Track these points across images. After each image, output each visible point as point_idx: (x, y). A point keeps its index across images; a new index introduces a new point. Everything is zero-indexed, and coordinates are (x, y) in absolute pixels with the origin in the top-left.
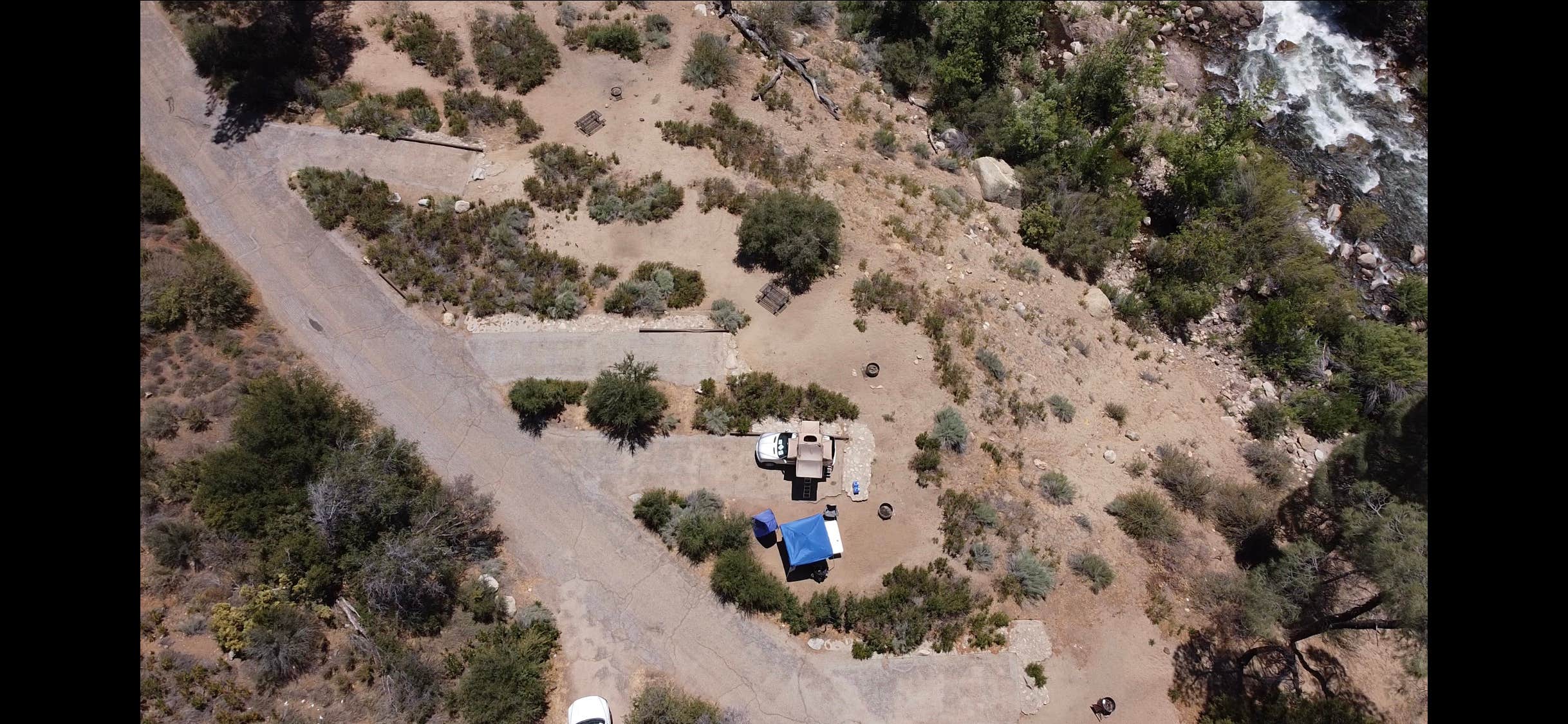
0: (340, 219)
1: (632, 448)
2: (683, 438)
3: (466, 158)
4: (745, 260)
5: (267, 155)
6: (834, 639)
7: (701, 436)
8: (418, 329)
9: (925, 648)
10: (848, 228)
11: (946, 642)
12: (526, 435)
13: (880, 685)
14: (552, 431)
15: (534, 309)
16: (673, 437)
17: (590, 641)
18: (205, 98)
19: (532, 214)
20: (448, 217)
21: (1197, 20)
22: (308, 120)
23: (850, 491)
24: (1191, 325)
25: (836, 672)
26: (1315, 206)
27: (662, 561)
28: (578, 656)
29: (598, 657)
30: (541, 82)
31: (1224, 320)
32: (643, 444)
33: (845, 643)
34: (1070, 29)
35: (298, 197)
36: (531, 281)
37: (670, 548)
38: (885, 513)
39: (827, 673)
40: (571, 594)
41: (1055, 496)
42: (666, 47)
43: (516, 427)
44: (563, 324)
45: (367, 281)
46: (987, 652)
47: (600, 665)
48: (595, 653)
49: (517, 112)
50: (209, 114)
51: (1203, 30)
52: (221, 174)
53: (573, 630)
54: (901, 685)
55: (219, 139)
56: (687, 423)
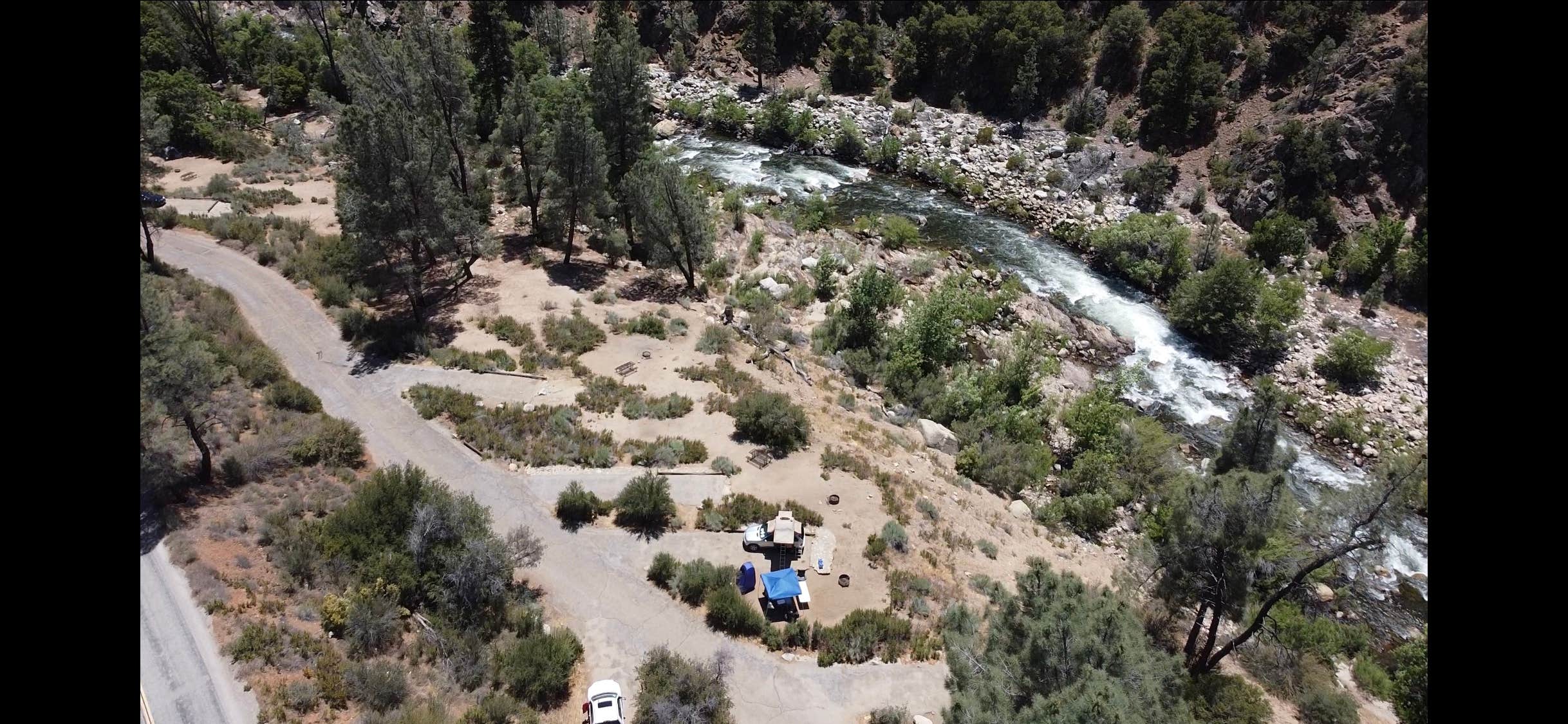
0: (438, 413)
1: (648, 539)
2: (687, 534)
3: (534, 383)
4: (738, 437)
5: (388, 381)
6: (802, 655)
7: (703, 532)
8: (490, 474)
9: (877, 660)
10: (817, 431)
11: (891, 658)
12: (566, 533)
13: (840, 683)
14: (585, 530)
15: (578, 462)
16: (679, 533)
17: (608, 656)
18: (347, 352)
19: (580, 415)
20: (518, 412)
21: (1086, 349)
22: (420, 362)
23: (816, 567)
24: (1101, 534)
25: (805, 676)
26: (1190, 459)
27: (667, 606)
28: (597, 665)
29: (613, 666)
30: (591, 349)
31: (1126, 531)
32: (656, 537)
33: (813, 657)
34: (988, 353)
35: (409, 404)
36: (577, 447)
37: (674, 598)
38: (844, 580)
39: (797, 675)
40: (594, 627)
41: (981, 588)
42: (683, 334)
43: (559, 529)
44: (599, 471)
45: (454, 447)
46: (926, 664)
47: (615, 670)
48: (610, 664)
49: (573, 364)
50: (350, 359)
51: (1091, 354)
52: (352, 391)
53: (594, 649)
54: (856, 683)
55: (353, 373)
56: (692, 525)
